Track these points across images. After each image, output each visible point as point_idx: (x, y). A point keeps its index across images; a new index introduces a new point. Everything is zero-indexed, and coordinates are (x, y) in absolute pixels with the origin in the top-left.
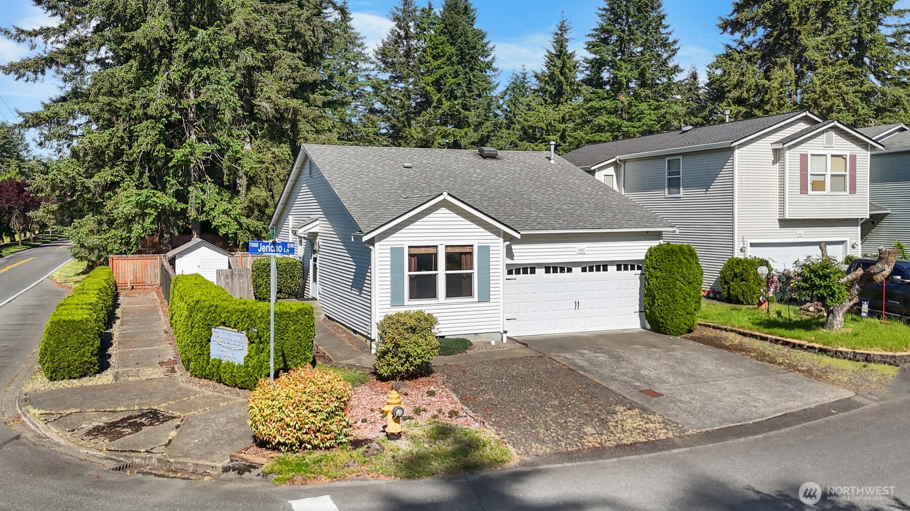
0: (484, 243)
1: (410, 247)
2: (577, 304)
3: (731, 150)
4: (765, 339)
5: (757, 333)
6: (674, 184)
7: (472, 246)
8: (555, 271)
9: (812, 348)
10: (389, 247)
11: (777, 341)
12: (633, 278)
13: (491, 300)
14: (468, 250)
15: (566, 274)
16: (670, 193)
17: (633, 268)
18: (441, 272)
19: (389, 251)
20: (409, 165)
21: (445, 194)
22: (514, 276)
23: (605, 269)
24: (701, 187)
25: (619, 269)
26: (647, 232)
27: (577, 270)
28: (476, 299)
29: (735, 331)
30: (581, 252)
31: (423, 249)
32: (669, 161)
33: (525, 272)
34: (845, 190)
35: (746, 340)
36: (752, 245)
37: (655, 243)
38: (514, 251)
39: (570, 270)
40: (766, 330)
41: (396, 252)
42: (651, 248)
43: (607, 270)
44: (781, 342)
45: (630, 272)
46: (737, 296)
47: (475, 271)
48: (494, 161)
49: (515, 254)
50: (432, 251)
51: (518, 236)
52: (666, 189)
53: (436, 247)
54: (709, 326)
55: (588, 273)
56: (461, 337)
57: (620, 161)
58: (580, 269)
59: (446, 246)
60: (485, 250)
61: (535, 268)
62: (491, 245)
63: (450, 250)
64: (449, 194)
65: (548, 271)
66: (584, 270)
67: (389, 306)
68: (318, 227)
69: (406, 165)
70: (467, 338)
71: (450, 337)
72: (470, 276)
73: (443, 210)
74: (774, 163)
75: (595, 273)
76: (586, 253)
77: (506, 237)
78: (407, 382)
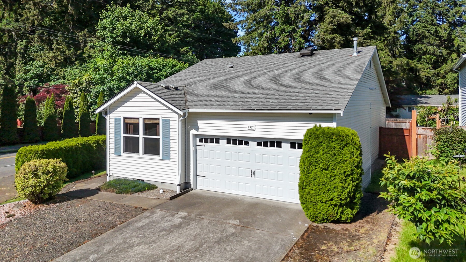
0: (166, 117)
1: (124, 118)
2: (253, 173)
7: (159, 119)
8: (235, 143)
13: (171, 160)
14: (156, 122)
15: (243, 146)
18: (141, 136)
19: (114, 120)
22: (203, 144)
23: (279, 145)
25: (293, 147)
27: (253, 144)
28: (160, 157)
30: (250, 128)
31: (132, 120)
33: (212, 142)
39: (247, 143)
41: (117, 120)
43: (281, 147)
47: (161, 137)
50: (136, 121)
51: (181, 113)
53: (138, 118)
56: (152, 183)
58: (256, 143)
60: (167, 123)
61: (219, 139)
62: (171, 119)
63: (145, 121)
66: (259, 144)
67: (114, 155)
70: (156, 184)
72: (158, 140)
75: (270, 148)
76: (256, 130)
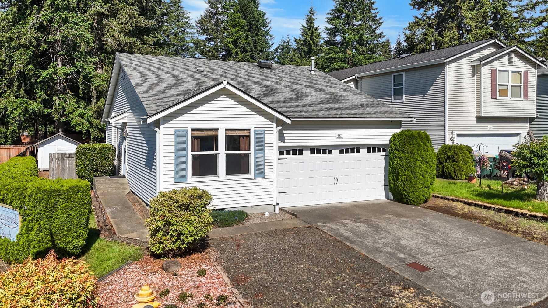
0: (260, 127)
1: (193, 130)
2: (336, 180)
3: (443, 65)
4: (489, 208)
5: (480, 203)
6: (398, 93)
7: (249, 129)
8: (319, 153)
9: (535, 216)
10: (173, 129)
11: (500, 210)
12: (379, 158)
13: (266, 177)
14: (245, 133)
15: (327, 155)
16: (395, 99)
17: (379, 151)
18: (222, 153)
19: (174, 133)
20: (202, 69)
21: (225, 82)
22: (285, 156)
23: (358, 151)
24: (419, 94)
25: (369, 151)
26: (392, 121)
27: (336, 152)
28: (252, 175)
29: (461, 201)
30: (340, 137)
31: (205, 131)
32: (394, 76)
33: (294, 153)
34: (521, 97)
35: (472, 208)
36: (459, 136)
37: (397, 131)
38: (285, 135)
39: (330, 152)
40: (487, 201)
41: (180, 134)
42: (395, 134)
43: (359, 152)
44: (503, 211)
45: (377, 154)
46: (450, 173)
47: (252, 151)
48: (269, 70)
49: (286, 138)
50: (214, 133)
51: (289, 122)
52: (393, 97)
53: (217, 129)
54: (438, 197)
55: (344, 155)
56: (239, 209)
57: (358, 78)
58: (338, 151)
59: (227, 130)
60: (260, 134)
61: (302, 149)
62: (266, 129)
63: (229, 133)
64: (228, 83)
65: (312, 152)
66: (341, 152)
67: (173, 183)
68: (126, 118)
69: (198, 69)
70: (244, 210)
71: (229, 210)
72: (247, 156)
73: (223, 98)
74: (473, 76)
75: (350, 154)
76: (344, 137)
77: (279, 123)
78: (179, 259)
